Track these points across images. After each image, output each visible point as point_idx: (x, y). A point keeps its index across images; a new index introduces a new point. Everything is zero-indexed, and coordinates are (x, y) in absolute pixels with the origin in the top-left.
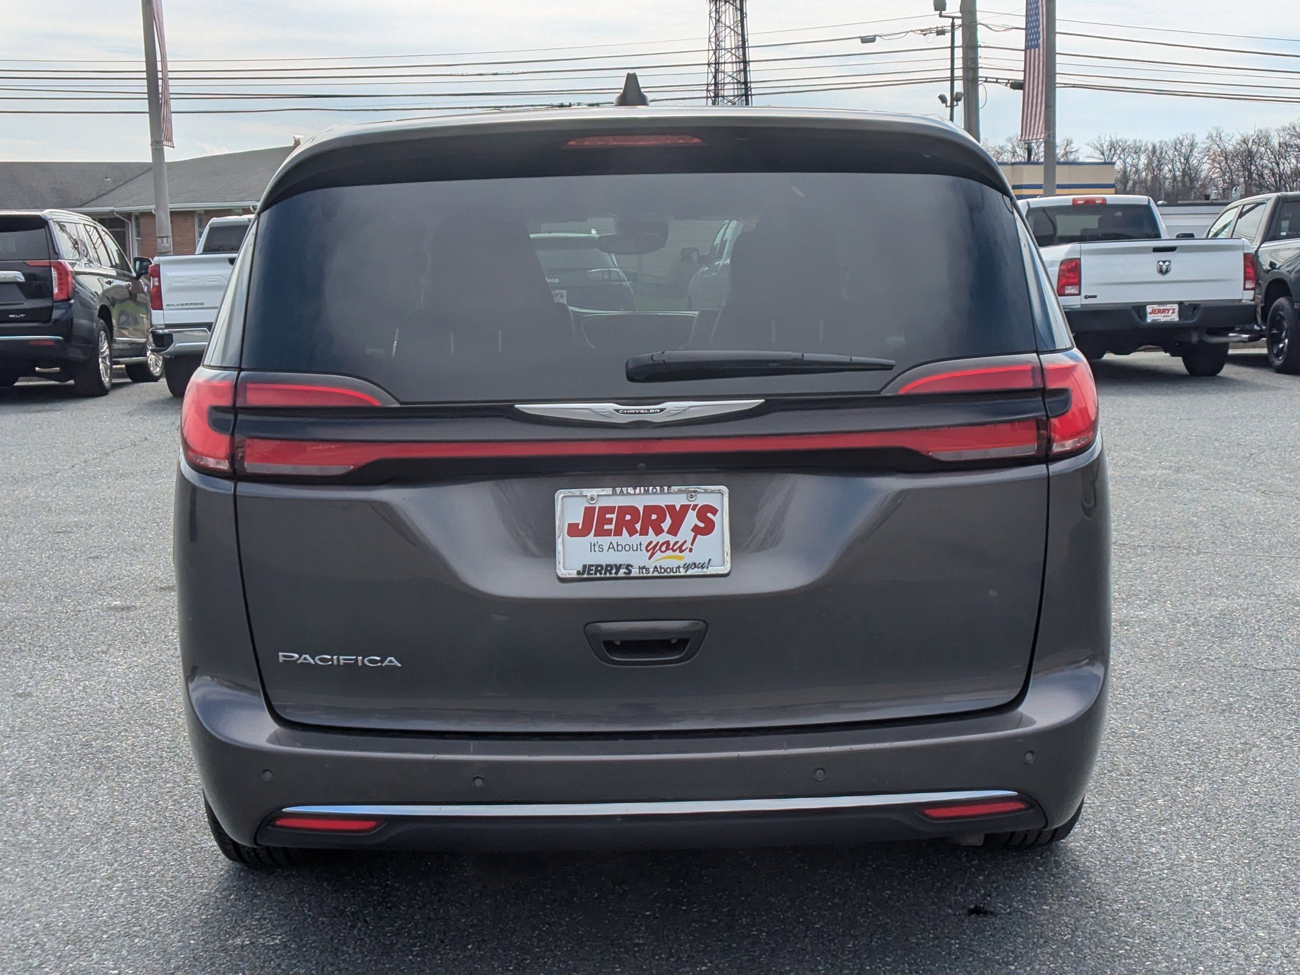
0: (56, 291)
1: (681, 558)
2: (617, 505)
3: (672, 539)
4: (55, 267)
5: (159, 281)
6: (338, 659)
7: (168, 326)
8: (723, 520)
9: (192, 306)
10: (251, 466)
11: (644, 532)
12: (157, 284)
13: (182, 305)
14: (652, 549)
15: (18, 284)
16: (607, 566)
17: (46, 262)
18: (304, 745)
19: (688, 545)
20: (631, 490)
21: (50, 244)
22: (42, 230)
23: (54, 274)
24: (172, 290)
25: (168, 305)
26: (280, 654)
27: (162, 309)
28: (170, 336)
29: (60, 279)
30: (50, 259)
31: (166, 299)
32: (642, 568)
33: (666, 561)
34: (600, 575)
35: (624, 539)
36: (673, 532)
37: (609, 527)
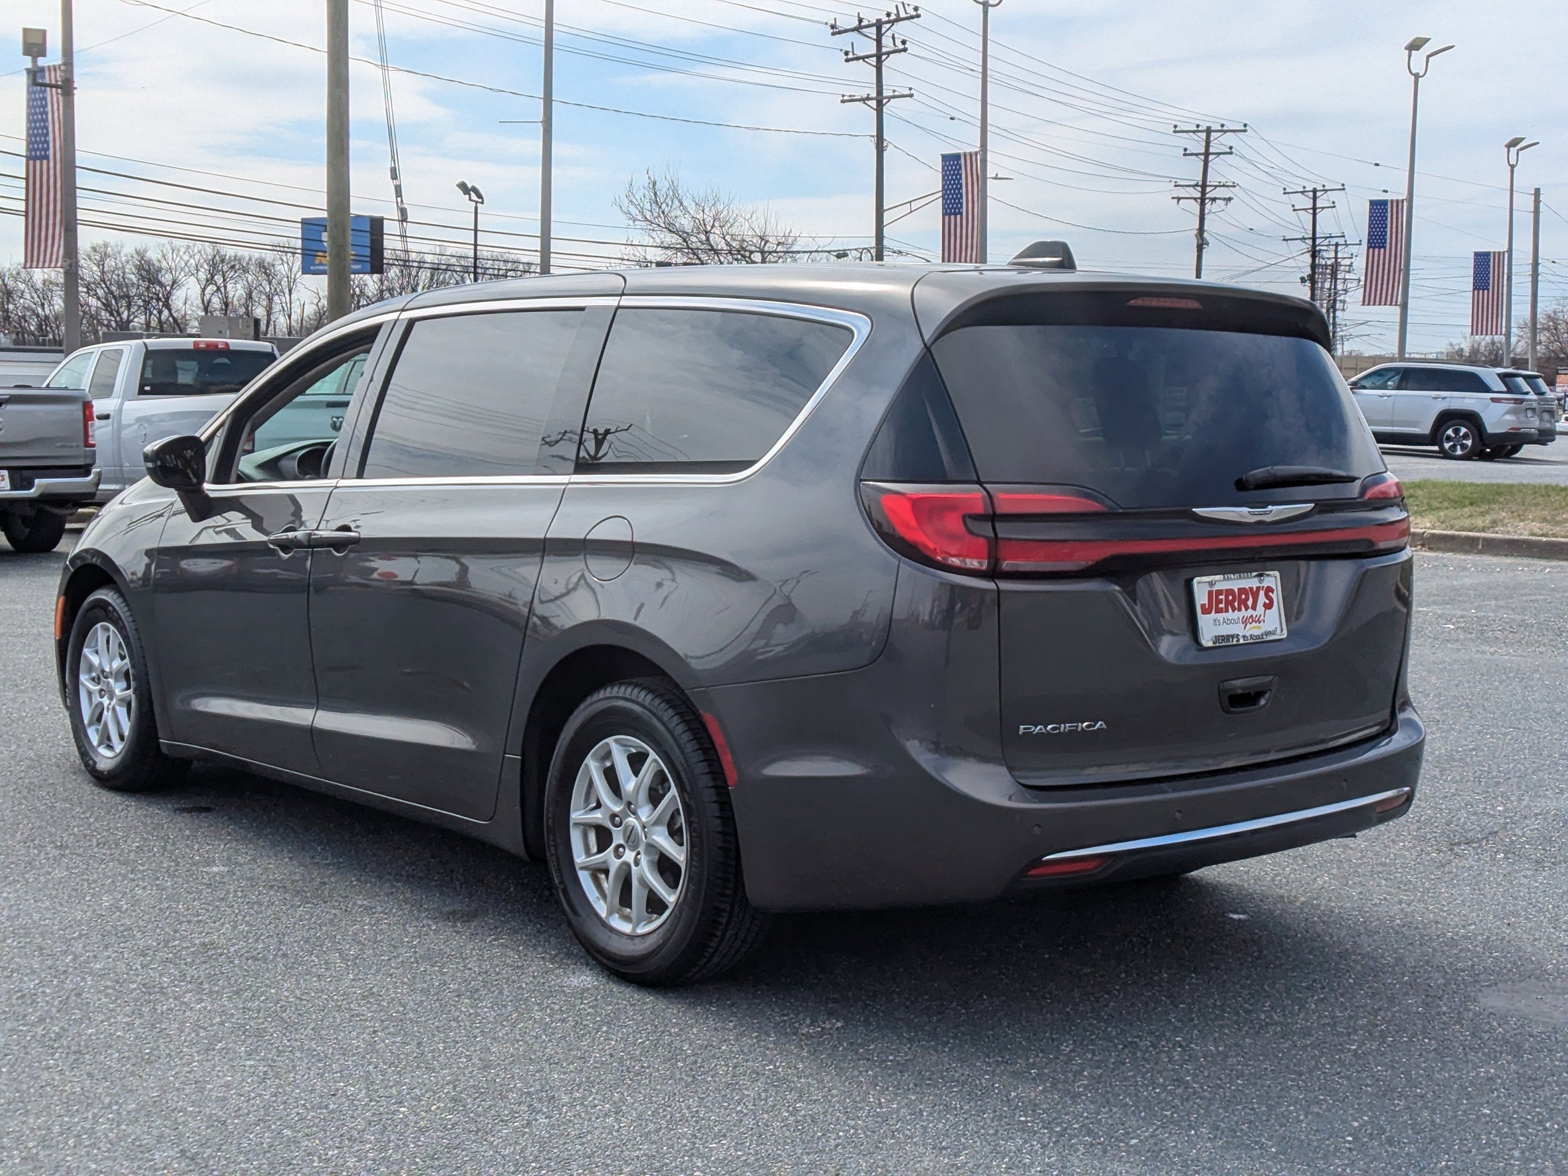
1: (1259, 628)
2: (1224, 588)
3: (1254, 613)
6: (1065, 727)
8: (1277, 596)
10: (1006, 565)
11: (1240, 610)
14: (1245, 622)
16: (1228, 636)
18: (1041, 801)
19: (1262, 618)
20: (1232, 576)
26: (1022, 727)
32: (1244, 637)
33: (1254, 630)
34: (1224, 643)
35: (1231, 615)
36: (1254, 608)
37: (1222, 606)
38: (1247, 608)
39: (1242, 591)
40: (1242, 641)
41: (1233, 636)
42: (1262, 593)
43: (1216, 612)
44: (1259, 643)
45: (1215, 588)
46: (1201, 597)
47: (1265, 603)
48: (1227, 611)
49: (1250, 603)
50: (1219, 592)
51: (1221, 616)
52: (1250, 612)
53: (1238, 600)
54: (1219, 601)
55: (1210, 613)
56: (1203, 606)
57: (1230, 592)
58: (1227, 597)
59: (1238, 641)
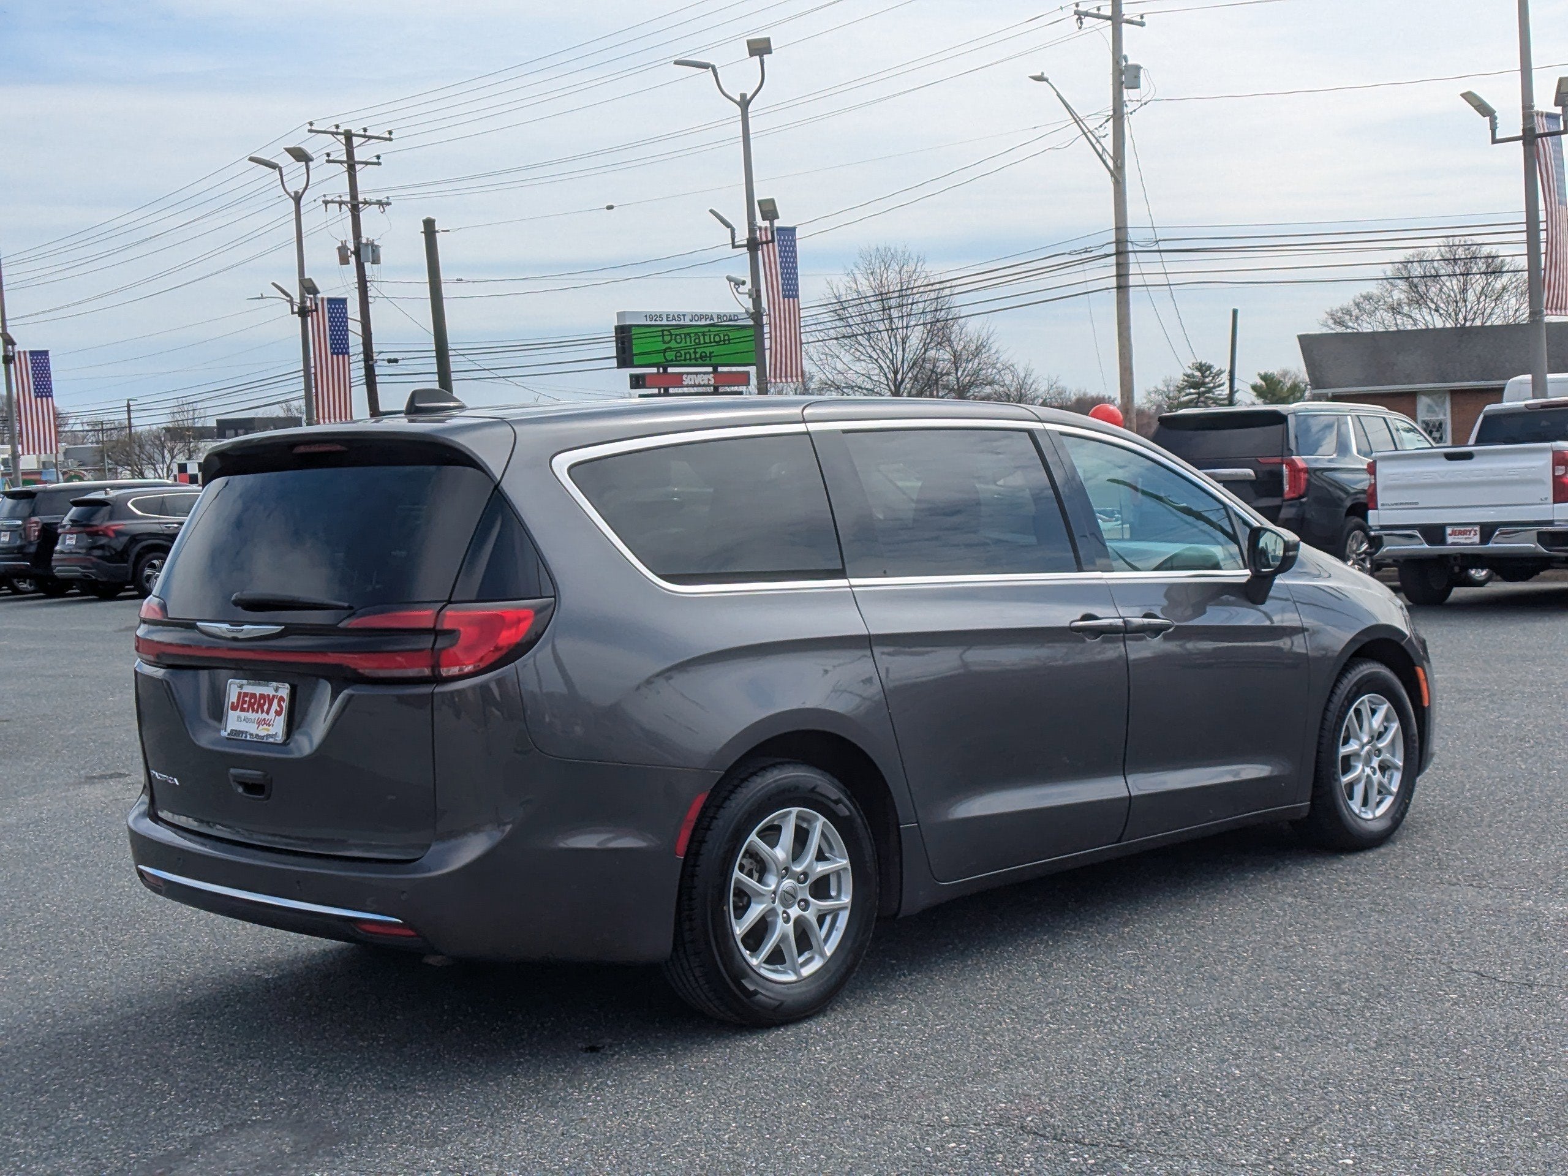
0: (1286, 488)
1: (268, 730)
2: (250, 692)
3: (267, 717)
4: (1287, 464)
5: (1375, 479)
7: (1383, 528)
8: (285, 706)
9: (1407, 506)
12: (1373, 481)
13: (1397, 504)
14: (257, 722)
15: (1251, 482)
17: (1277, 460)
19: (271, 722)
20: (258, 683)
21: (1285, 439)
22: (1280, 427)
23: (1285, 469)
24: (1387, 488)
25: (1383, 505)
27: (1377, 509)
28: (1380, 538)
29: (1290, 476)
30: (1282, 456)
31: (1381, 499)
32: (251, 735)
33: (262, 731)
34: (236, 737)
35: (250, 715)
36: (268, 713)
37: (245, 706)
38: (262, 712)
39: (262, 696)
40: (248, 738)
41: (242, 732)
42: (276, 701)
43: (241, 711)
44: (261, 744)
45: (244, 691)
46: (233, 697)
47: (276, 710)
48: (248, 711)
49: (266, 708)
50: (246, 695)
51: (243, 714)
52: (264, 715)
53: (257, 703)
54: (244, 702)
55: (236, 710)
56: (233, 703)
57: (253, 695)
58: (250, 700)
59: (246, 737)
